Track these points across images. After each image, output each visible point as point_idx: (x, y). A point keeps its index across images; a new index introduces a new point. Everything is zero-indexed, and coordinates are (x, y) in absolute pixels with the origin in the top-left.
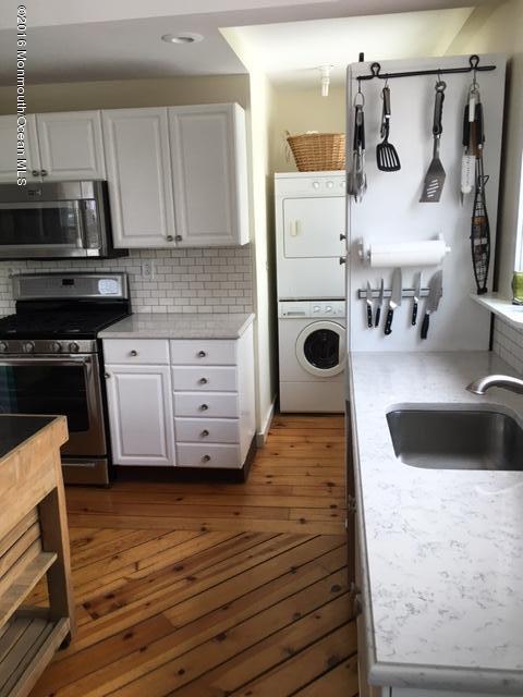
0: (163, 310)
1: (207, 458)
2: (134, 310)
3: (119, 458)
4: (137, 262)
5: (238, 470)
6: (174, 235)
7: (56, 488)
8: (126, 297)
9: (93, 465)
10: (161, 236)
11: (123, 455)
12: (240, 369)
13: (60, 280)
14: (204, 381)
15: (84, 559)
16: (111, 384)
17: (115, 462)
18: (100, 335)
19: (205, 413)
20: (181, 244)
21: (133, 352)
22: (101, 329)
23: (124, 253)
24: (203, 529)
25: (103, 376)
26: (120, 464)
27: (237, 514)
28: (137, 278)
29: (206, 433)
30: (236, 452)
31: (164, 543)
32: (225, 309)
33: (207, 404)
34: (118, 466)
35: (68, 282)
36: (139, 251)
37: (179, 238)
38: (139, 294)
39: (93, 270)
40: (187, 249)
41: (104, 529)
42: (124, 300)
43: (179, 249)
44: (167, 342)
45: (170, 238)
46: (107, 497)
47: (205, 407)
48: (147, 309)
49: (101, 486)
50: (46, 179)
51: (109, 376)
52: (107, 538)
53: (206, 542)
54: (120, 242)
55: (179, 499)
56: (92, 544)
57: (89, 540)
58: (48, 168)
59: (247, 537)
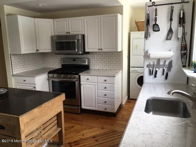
0: (97, 68)
1: (106, 109)
2: (90, 68)
3: (83, 107)
4: (92, 56)
5: (114, 113)
6: (100, 49)
7: (61, 112)
8: (88, 64)
9: (76, 108)
10: (97, 49)
11: (84, 106)
12: (116, 86)
13: (72, 59)
14: (106, 88)
15: (71, 132)
16: (82, 87)
17: (82, 108)
18: (80, 74)
19: (106, 96)
20: (102, 51)
21: (88, 79)
23: (88, 53)
24: (102, 128)
25: (80, 85)
26: (84, 108)
27: (112, 125)
28: (91, 60)
29: (106, 102)
30: (114, 108)
31: (92, 130)
32: (114, 69)
33: (106, 94)
35: (74, 60)
36: (92, 53)
37: (102, 49)
38: (92, 64)
39: (80, 57)
40: (104, 52)
41: (77, 125)
42: (87, 65)
43: (102, 52)
44: (96, 77)
45: (99, 49)
46: (80, 117)
47: (106, 95)
48: (94, 68)
49: (78, 114)
50: (70, 34)
51: (81, 85)
52: (78, 127)
53: (103, 131)
54: (87, 50)
55: (98, 119)
56: (74, 128)
57: (73, 127)
58: (70, 32)
59: (114, 132)
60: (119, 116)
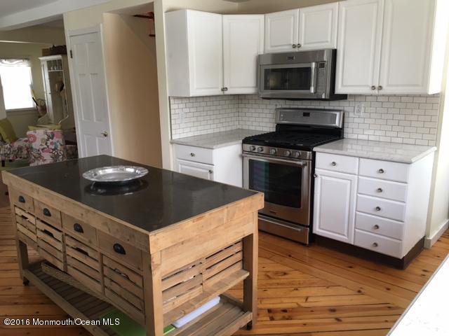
0: (365, 137)
1: (376, 245)
2: (345, 136)
3: (317, 230)
4: (352, 104)
5: (399, 259)
6: (377, 86)
7: (252, 235)
8: (340, 127)
9: (299, 230)
10: (368, 86)
11: (320, 228)
12: (411, 187)
13: (302, 112)
14: (380, 190)
15: (278, 284)
16: (318, 182)
17: (314, 232)
18: (315, 149)
19: (378, 213)
20: (381, 92)
21: (334, 163)
22: (317, 146)
23: (344, 97)
24: (359, 291)
25: (313, 175)
26: (317, 233)
27: (388, 289)
28: (351, 115)
29: (377, 227)
30: (399, 247)
31: (330, 291)
32: (412, 141)
33: (380, 206)
34: (315, 235)
35: (306, 115)
36: (354, 96)
37: (380, 88)
38: (350, 125)
39: (323, 108)
40: (389, 96)
41: (296, 270)
42: (339, 128)
43: (383, 95)
44: (357, 159)
45: (373, 88)
46: (306, 253)
47: (378, 209)
48: (355, 137)
49: (304, 245)
50: (301, 49)
51: (317, 176)
52: (296, 276)
53: (358, 300)
54: (340, 90)
55: (351, 267)
56: (286, 276)
57: (285, 274)
58: (302, 43)
59: (389, 307)
60: (414, 269)
